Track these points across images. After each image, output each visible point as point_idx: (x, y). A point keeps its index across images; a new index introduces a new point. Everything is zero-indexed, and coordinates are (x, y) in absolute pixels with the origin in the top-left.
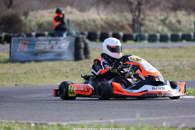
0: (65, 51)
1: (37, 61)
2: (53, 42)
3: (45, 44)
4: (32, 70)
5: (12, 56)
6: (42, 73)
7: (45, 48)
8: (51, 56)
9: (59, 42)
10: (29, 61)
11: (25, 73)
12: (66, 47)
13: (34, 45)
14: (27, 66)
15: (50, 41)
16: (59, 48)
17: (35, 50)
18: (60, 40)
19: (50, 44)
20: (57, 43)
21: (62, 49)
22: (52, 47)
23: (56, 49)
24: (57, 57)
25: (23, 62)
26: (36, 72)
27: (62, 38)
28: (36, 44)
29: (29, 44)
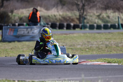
0: (36, 35)
1: (19, 41)
2: (29, 30)
3: (24, 31)
4: (16, 47)
5: (3, 38)
6: (22, 48)
7: (24, 33)
8: (27, 38)
9: (33, 29)
10: (14, 41)
11: (11, 49)
12: (38, 33)
13: (17, 31)
14: (12, 45)
15: (27, 28)
16: (33, 33)
17: (17, 34)
18: (34, 28)
19: (27, 30)
20: (31, 30)
21: (35, 33)
22: (28, 33)
23: (31, 34)
24: (31, 39)
25: (10, 42)
26: (18, 48)
27: (35, 27)
28: (18, 31)
29: (14, 31)
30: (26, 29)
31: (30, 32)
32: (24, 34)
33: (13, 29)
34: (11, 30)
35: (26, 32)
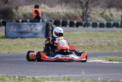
0: (40, 32)
1: (22, 38)
2: (32, 26)
3: (27, 27)
4: (19, 43)
5: (6, 34)
6: (25, 45)
7: (27, 30)
8: (30, 35)
9: (36, 26)
10: (17, 38)
11: (14, 45)
12: (41, 29)
13: (21, 27)
14: (15, 41)
15: (30, 25)
16: (36, 30)
17: (21, 31)
18: (37, 25)
19: (30, 27)
20: (34, 26)
21: (38, 30)
22: (31, 29)
23: (34, 30)
24: (34, 36)
25: (13, 38)
26: (21, 44)
27: (38, 23)
28: (22, 27)
29: (17, 27)
30: (29, 26)
31: (33, 29)
34: (15, 26)
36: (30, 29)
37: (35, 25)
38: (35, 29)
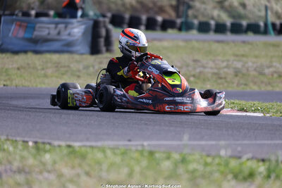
0: (77, 40)
1: (36, 52)
2: (61, 26)
3: (48, 28)
4: (28, 64)
6: (43, 69)
7: (49, 34)
8: (56, 45)
9: (70, 26)
10: (25, 52)
11: (18, 69)
12: (80, 34)
13: (34, 29)
14: (21, 59)
15: (57, 24)
16: (69, 34)
17: (33, 37)
18: (72, 23)
19: (56, 28)
20: (66, 27)
21: (74, 36)
22: (59, 33)
23: (64, 36)
24: (65, 48)
25: (16, 52)
26: (35, 68)
28: (37, 28)
29: (27, 27)
30: (53, 26)
31: (62, 33)
32: (49, 37)
33: (25, 24)
34: (20, 26)
35: (54, 32)
36: (56, 32)
37: (67, 25)
38: (67, 32)
